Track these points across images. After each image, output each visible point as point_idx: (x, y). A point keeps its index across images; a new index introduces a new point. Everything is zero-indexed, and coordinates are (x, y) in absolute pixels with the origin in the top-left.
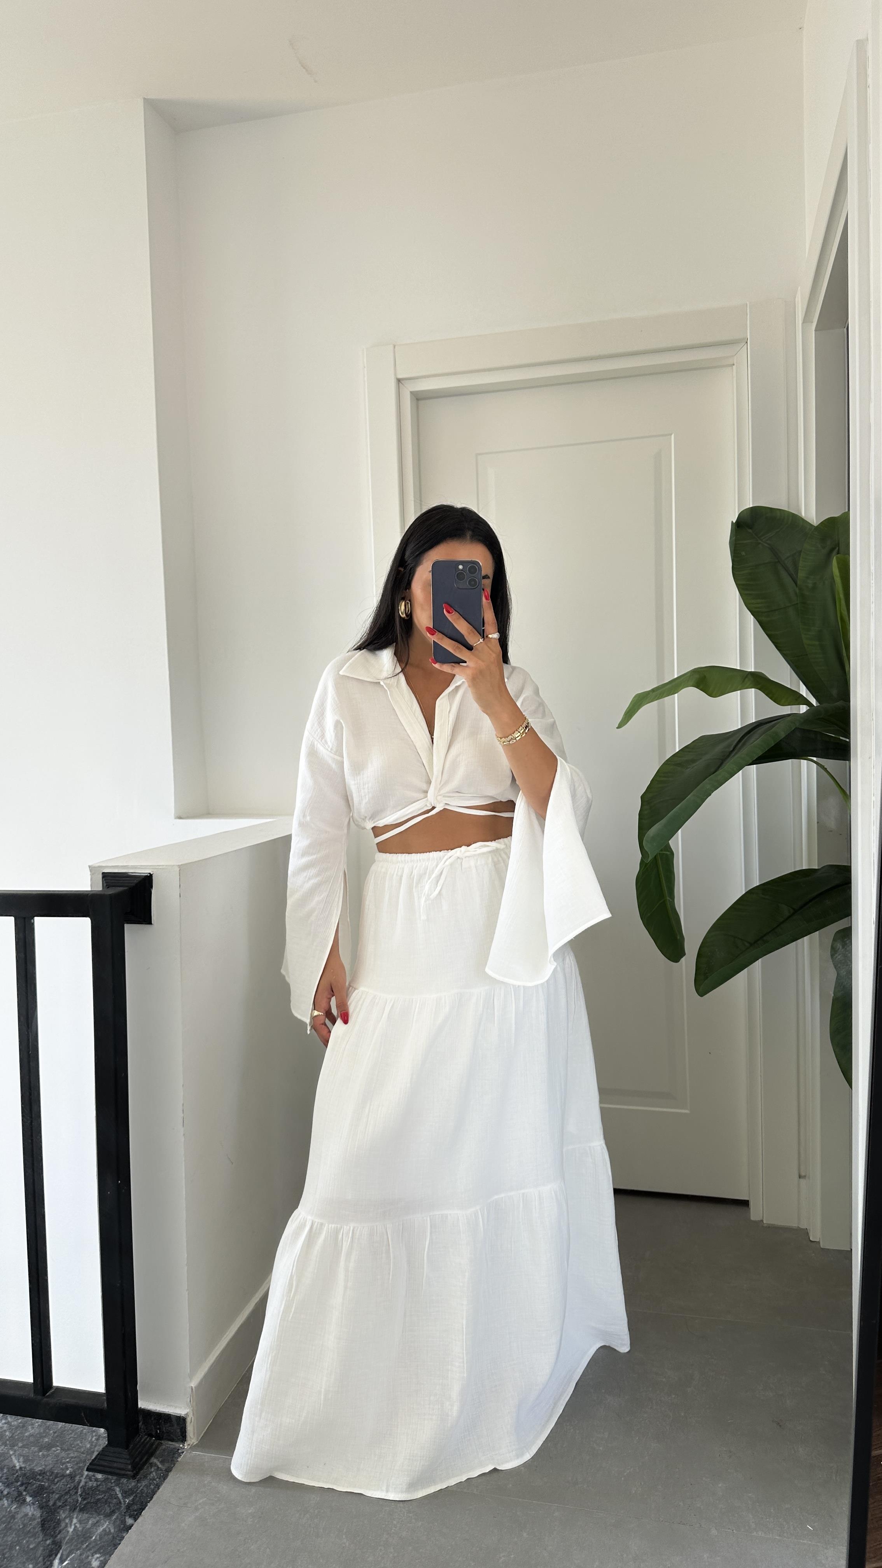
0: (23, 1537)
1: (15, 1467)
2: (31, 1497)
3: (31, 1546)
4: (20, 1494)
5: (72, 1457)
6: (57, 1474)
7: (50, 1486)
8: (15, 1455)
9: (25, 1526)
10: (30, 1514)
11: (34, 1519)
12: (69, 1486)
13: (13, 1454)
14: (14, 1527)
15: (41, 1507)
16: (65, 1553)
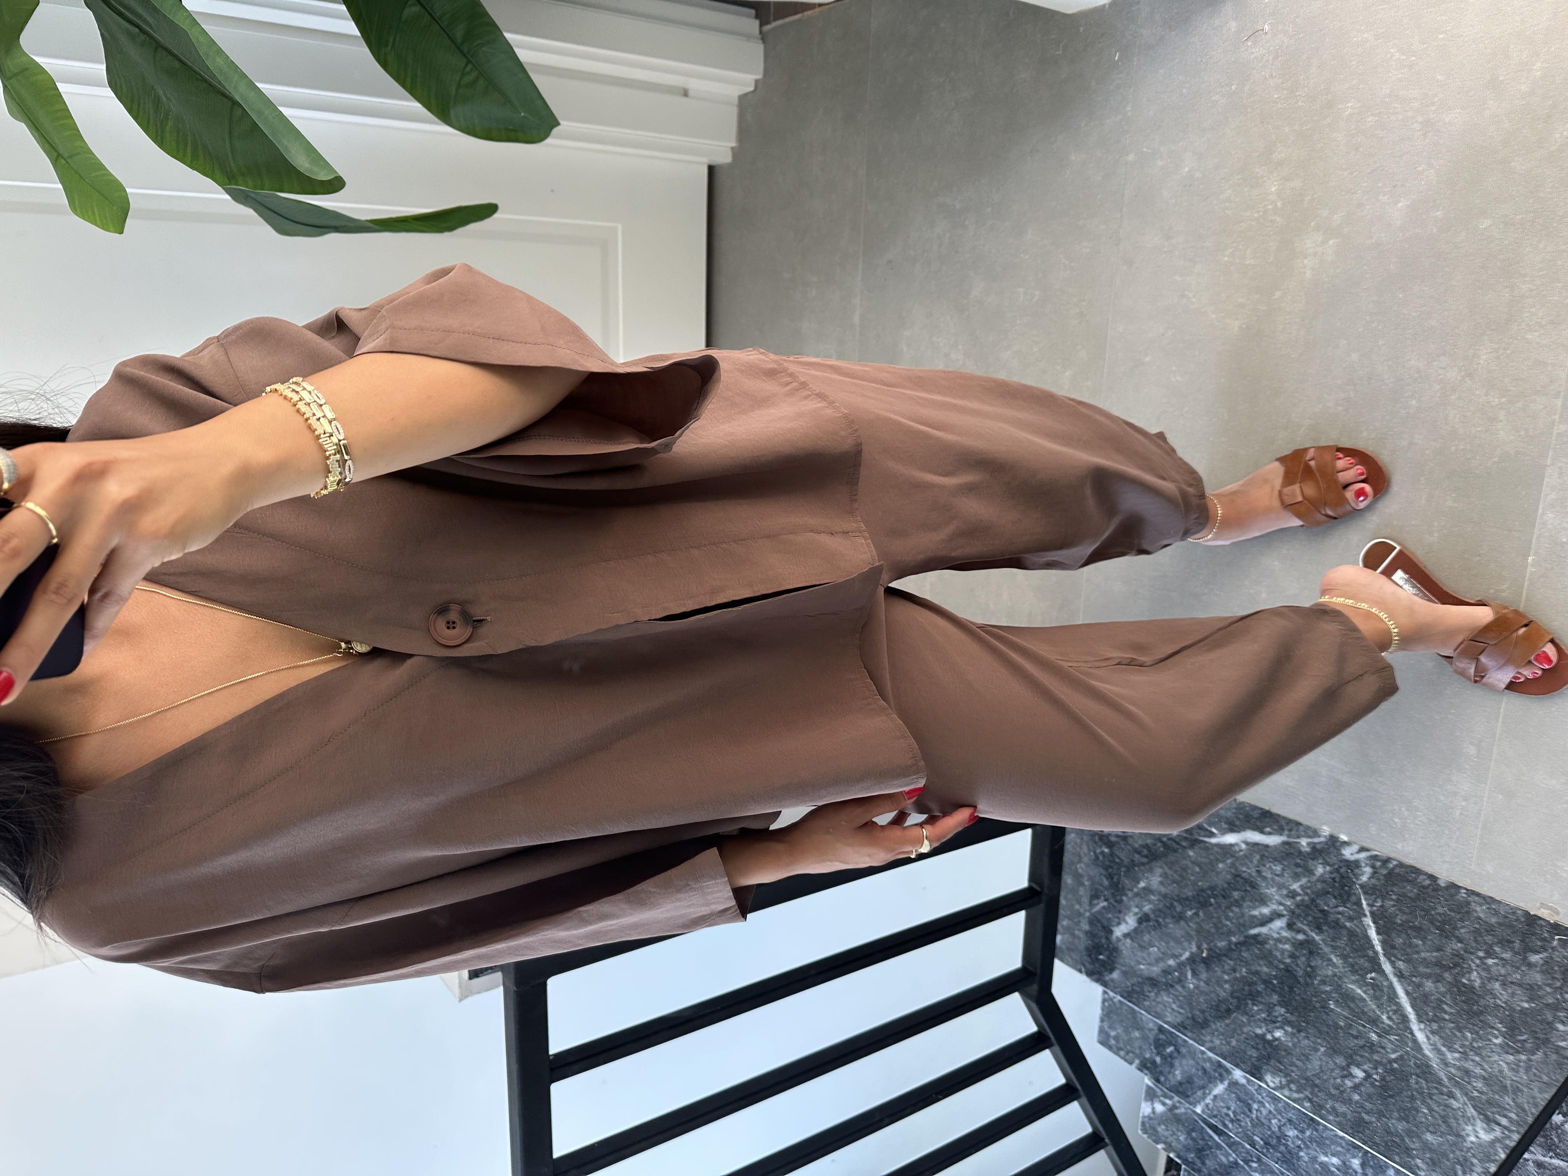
0: (1188, 882)
1: (1104, 907)
2: (1138, 883)
3: (1197, 869)
4: (1137, 895)
5: (1089, 850)
6: (1110, 861)
7: (1125, 866)
8: (1091, 909)
9: (1174, 882)
10: (1160, 879)
11: (1166, 873)
12: (1123, 846)
13: (1089, 911)
14: (1176, 893)
15: (1151, 871)
16: (1202, 833)
